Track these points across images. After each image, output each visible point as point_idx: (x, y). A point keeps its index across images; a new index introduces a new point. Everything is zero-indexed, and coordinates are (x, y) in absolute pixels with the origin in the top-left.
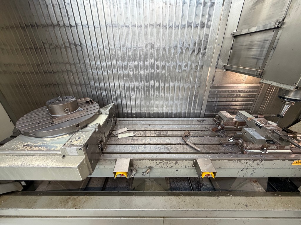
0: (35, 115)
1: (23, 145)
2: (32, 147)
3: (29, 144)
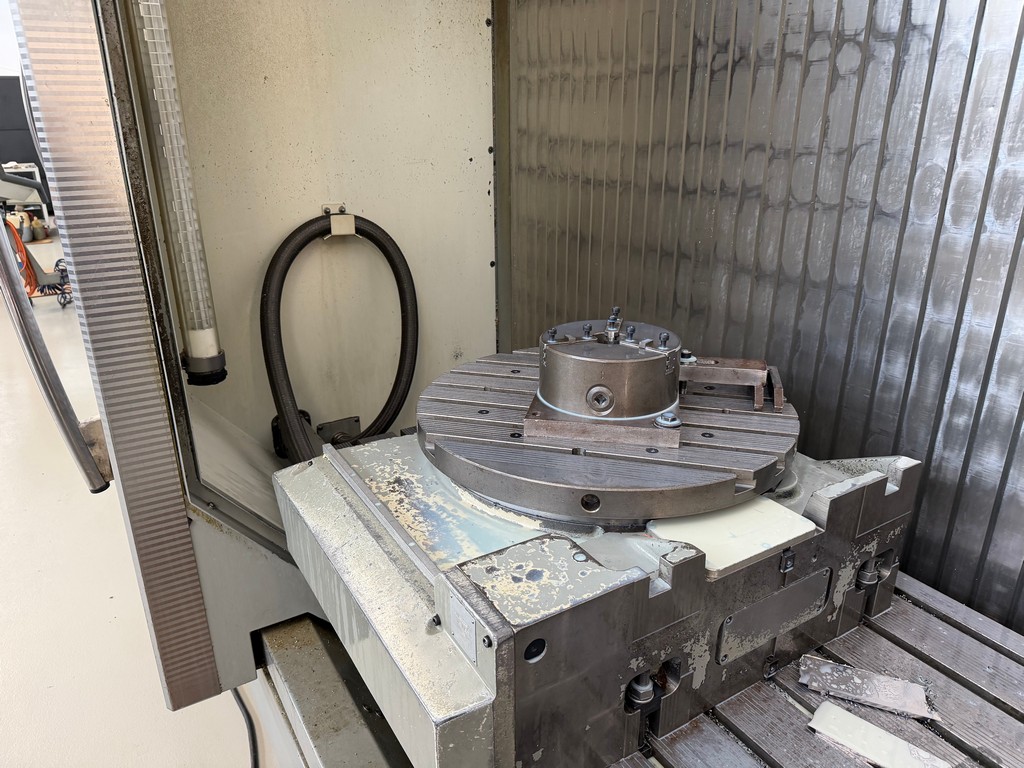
0: (506, 371)
1: (397, 475)
2: (406, 501)
3: (413, 480)
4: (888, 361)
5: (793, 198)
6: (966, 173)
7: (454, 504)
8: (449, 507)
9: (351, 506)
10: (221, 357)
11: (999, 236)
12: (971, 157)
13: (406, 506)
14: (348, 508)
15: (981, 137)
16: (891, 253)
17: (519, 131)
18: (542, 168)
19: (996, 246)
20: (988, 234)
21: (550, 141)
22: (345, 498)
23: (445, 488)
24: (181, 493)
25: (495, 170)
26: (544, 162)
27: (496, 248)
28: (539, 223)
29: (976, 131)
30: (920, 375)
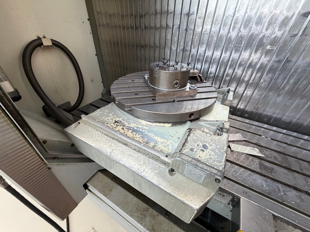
0: (130, 81)
1: (114, 120)
2: (125, 128)
3: (120, 120)
4: (211, 67)
5: (189, 28)
6: (238, 17)
7: (141, 125)
8: (140, 126)
9: (107, 135)
10: (16, 91)
11: (243, 33)
12: (240, 12)
13: (126, 130)
14: (106, 136)
15: (243, 5)
16: (215, 40)
17: (97, 12)
18: (108, 24)
19: (242, 36)
20: (241, 33)
21: (109, 15)
22: (102, 133)
23: (134, 120)
24: (41, 161)
25: (91, 26)
26: (108, 22)
27: (96, 50)
28: (109, 41)
29: (242, 4)
30: (219, 70)
